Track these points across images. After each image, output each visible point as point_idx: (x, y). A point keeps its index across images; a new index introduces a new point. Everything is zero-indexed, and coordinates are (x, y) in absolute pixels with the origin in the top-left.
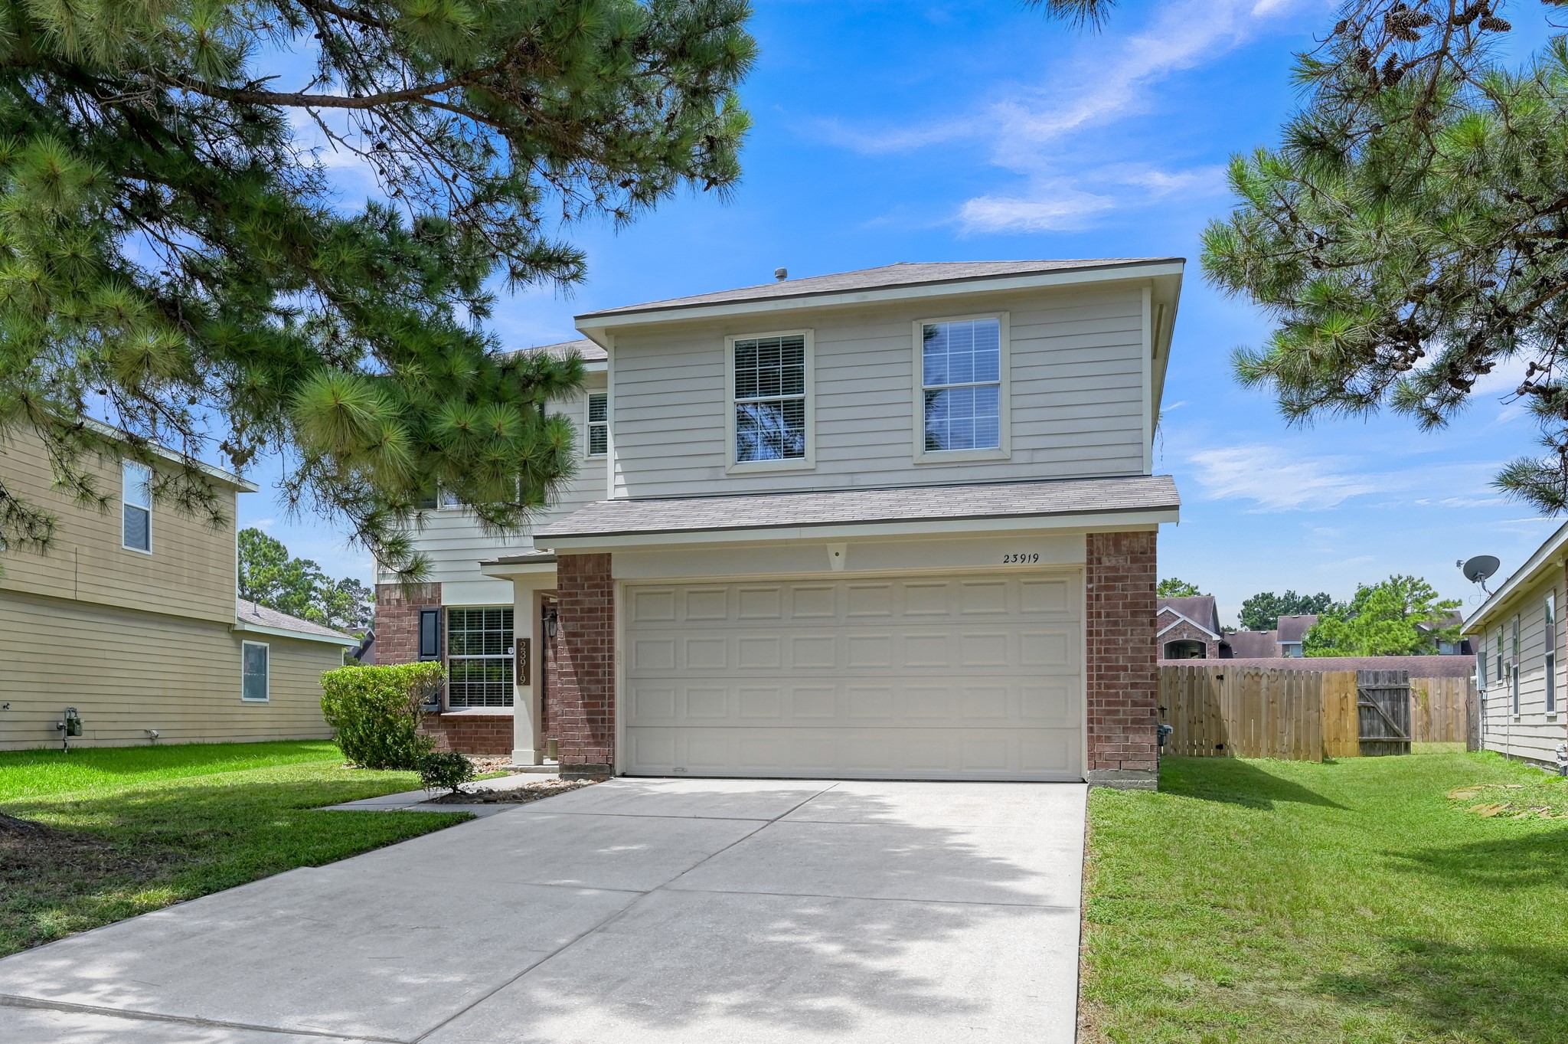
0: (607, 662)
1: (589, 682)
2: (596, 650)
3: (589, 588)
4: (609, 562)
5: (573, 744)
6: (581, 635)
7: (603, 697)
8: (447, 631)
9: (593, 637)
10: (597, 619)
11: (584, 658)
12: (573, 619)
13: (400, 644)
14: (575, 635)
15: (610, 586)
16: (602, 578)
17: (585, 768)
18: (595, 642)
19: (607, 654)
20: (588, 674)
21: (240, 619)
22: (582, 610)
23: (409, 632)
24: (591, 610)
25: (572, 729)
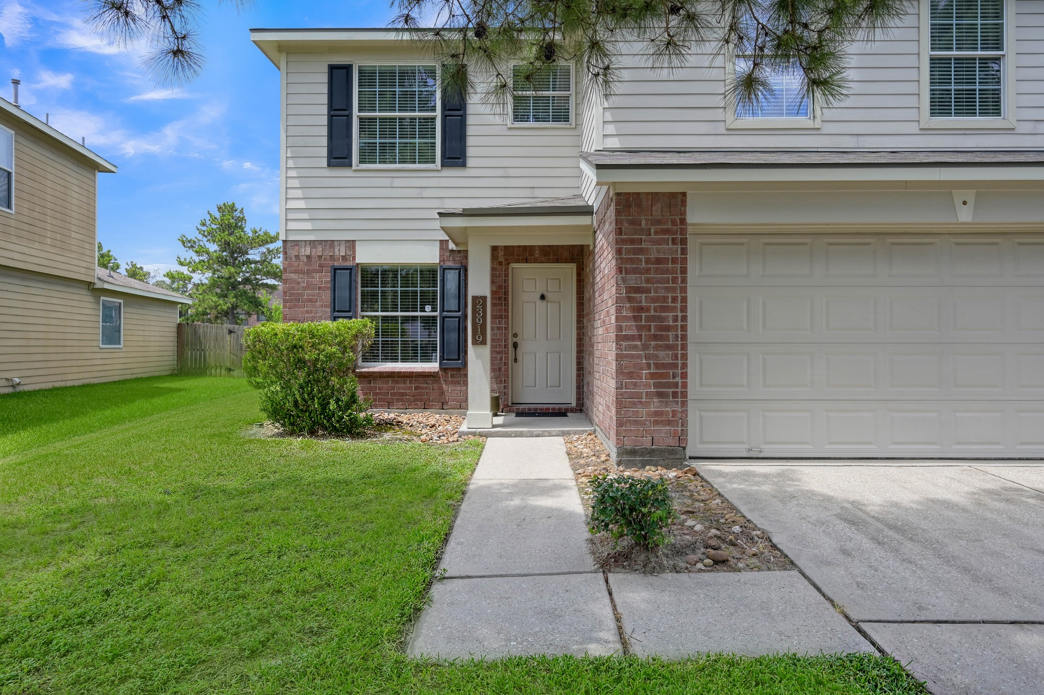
0: (679, 323)
1: (657, 348)
2: (665, 309)
3: (656, 233)
4: (684, 203)
5: (636, 422)
6: (648, 291)
7: (675, 366)
8: (359, 289)
9: (662, 294)
10: (667, 271)
11: (649, 319)
12: (635, 271)
13: (310, 301)
14: (638, 290)
15: (683, 232)
16: (674, 222)
17: (651, 452)
18: (665, 299)
19: (680, 314)
20: (655, 337)
21: (100, 279)
22: (648, 261)
23: (320, 288)
24: (658, 261)
25: (634, 404)
